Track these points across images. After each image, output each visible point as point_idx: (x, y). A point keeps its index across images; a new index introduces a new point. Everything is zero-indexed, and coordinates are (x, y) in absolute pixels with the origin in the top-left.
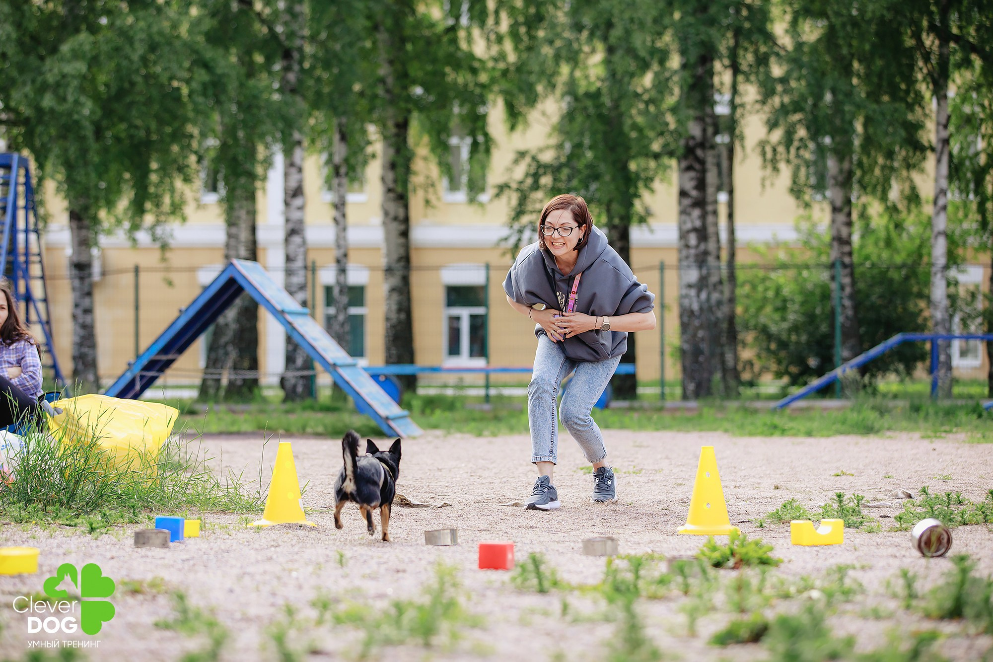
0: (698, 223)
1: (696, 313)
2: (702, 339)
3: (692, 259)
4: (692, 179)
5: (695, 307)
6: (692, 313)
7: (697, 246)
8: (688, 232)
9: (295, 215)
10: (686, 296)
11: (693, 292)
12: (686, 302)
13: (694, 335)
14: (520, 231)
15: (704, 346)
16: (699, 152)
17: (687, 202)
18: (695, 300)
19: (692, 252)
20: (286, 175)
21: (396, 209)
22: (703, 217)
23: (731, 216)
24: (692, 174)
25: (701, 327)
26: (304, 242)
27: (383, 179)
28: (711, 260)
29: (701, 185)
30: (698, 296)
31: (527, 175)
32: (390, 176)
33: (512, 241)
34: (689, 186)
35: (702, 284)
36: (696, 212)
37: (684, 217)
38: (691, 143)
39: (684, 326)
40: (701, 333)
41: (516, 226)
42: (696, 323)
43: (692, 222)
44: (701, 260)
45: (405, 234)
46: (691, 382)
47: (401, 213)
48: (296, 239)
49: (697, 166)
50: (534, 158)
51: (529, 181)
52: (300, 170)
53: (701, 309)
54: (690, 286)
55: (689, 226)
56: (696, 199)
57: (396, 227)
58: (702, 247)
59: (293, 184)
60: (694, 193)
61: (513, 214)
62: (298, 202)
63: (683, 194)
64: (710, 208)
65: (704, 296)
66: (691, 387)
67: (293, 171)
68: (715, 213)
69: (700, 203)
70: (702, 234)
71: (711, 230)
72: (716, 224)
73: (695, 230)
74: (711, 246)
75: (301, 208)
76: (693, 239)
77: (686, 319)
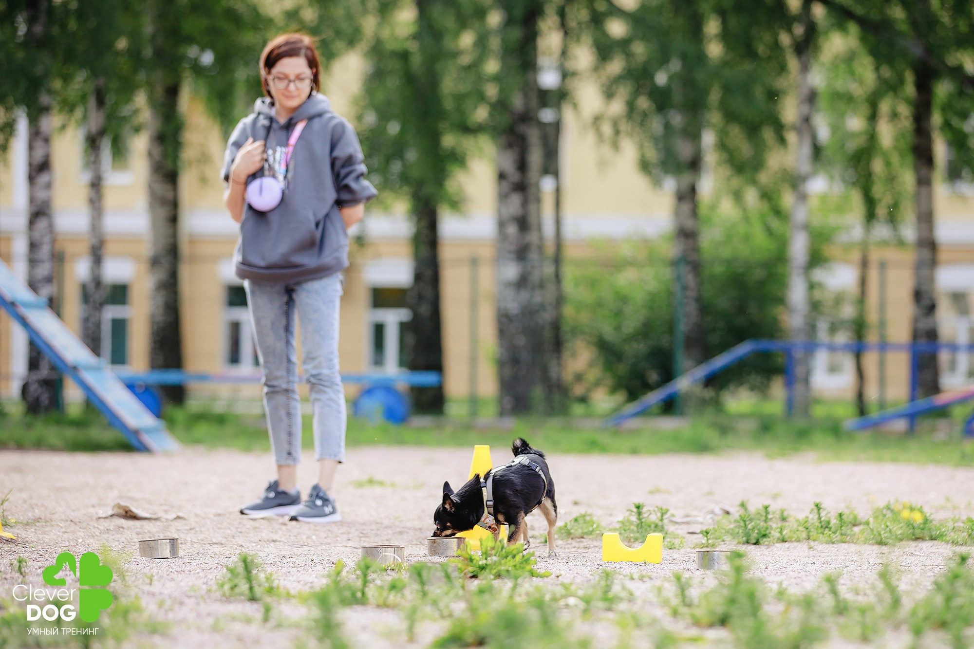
0: (518, 211)
1: (515, 318)
2: (522, 347)
3: (511, 253)
4: (511, 159)
5: (515, 310)
6: (510, 318)
7: (517, 239)
8: (507, 221)
9: (41, 195)
10: (503, 296)
11: (510, 293)
12: (504, 304)
13: (513, 342)
15: (525, 356)
16: (523, 128)
17: (506, 185)
18: (513, 300)
19: (511, 246)
20: (31, 147)
21: (163, 189)
22: (525, 203)
23: (557, 204)
24: (512, 153)
25: (520, 333)
26: (51, 228)
27: (150, 154)
28: (533, 256)
29: (522, 166)
30: (518, 296)
32: (157, 151)
34: (509, 167)
35: (522, 282)
36: (516, 199)
37: (502, 204)
39: (501, 333)
40: (519, 341)
43: (512, 209)
44: (521, 253)
45: (173, 219)
46: (509, 396)
47: (170, 195)
48: (42, 223)
49: (518, 144)
52: (47, 141)
53: (521, 312)
54: (507, 285)
55: (508, 214)
56: (516, 182)
57: (163, 213)
58: (523, 239)
59: (39, 158)
60: (514, 176)
62: (43, 179)
63: (502, 176)
64: (532, 194)
65: (524, 296)
66: (508, 403)
68: (538, 200)
69: (521, 187)
70: (523, 223)
71: (532, 220)
72: (539, 213)
73: (515, 219)
74: (532, 237)
75: (48, 186)
76: (512, 230)
77: (502, 325)
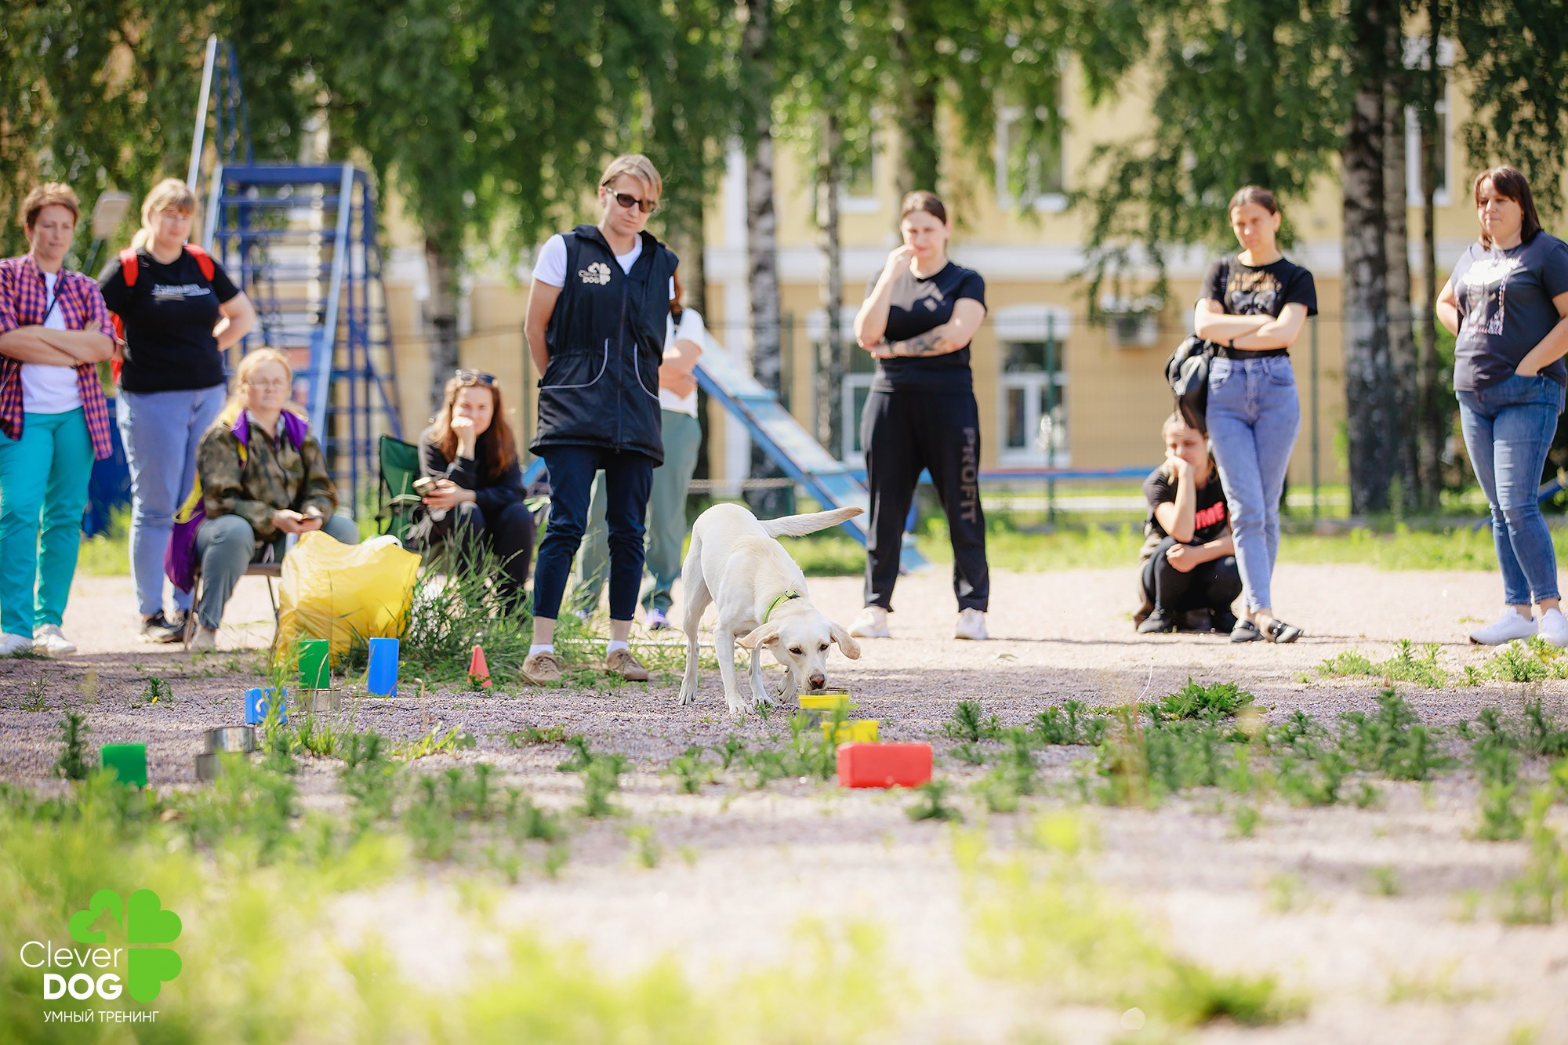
0: (1372, 249)
1: (1369, 386)
2: (1380, 424)
3: (1363, 304)
4: (1362, 182)
5: (1369, 376)
6: (1363, 385)
7: (1371, 284)
8: (1358, 262)
9: (763, 243)
10: (1355, 359)
11: (1365, 353)
12: (1355, 369)
13: (1367, 418)
14: (1101, 264)
15: (1383, 435)
16: (1374, 141)
17: (1355, 216)
18: (1367, 363)
19: (1364, 293)
20: (749, 183)
22: (1380, 241)
23: (1429, 235)
24: (1364, 174)
25: (1377, 406)
26: (776, 285)
28: (1394, 306)
29: (1377, 190)
30: (1373, 358)
31: (1111, 178)
33: (1090, 277)
34: (1359, 192)
35: (1379, 341)
36: (1370, 232)
37: (1350, 239)
38: (1362, 126)
39: (1353, 406)
40: (1376, 416)
41: (1097, 255)
42: (1370, 399)
43: (1364, 247)
44: (1377, 303)
46: (1363, 488)
48: (765, 279)
49: (1371, 162)
50: (1119, 154)
51: (1114, 189)
52: (769, 174)
53: (1378, 379)
54: (1360, 344)
55: (1358, 252)
56: (1369, 211)
58: (1379, 284)
59: (759, 196)
60: (1366, 203)
61: (1091, 238)
62: (765, 223)
63: (1350, 204)
64: (1394, 224)
65: (1381, 359)
66: (1363, 495)
67: (759, 177)
68: (1403, 231)
69: (1377, 219)
70: (1379, 264)
71: (1392, 256)
72: (1404, 250)
73: (1368, 259)
74: (1394, 281)
75: (771, 232)
76: (1365, 273)
77: (1355, 395)
